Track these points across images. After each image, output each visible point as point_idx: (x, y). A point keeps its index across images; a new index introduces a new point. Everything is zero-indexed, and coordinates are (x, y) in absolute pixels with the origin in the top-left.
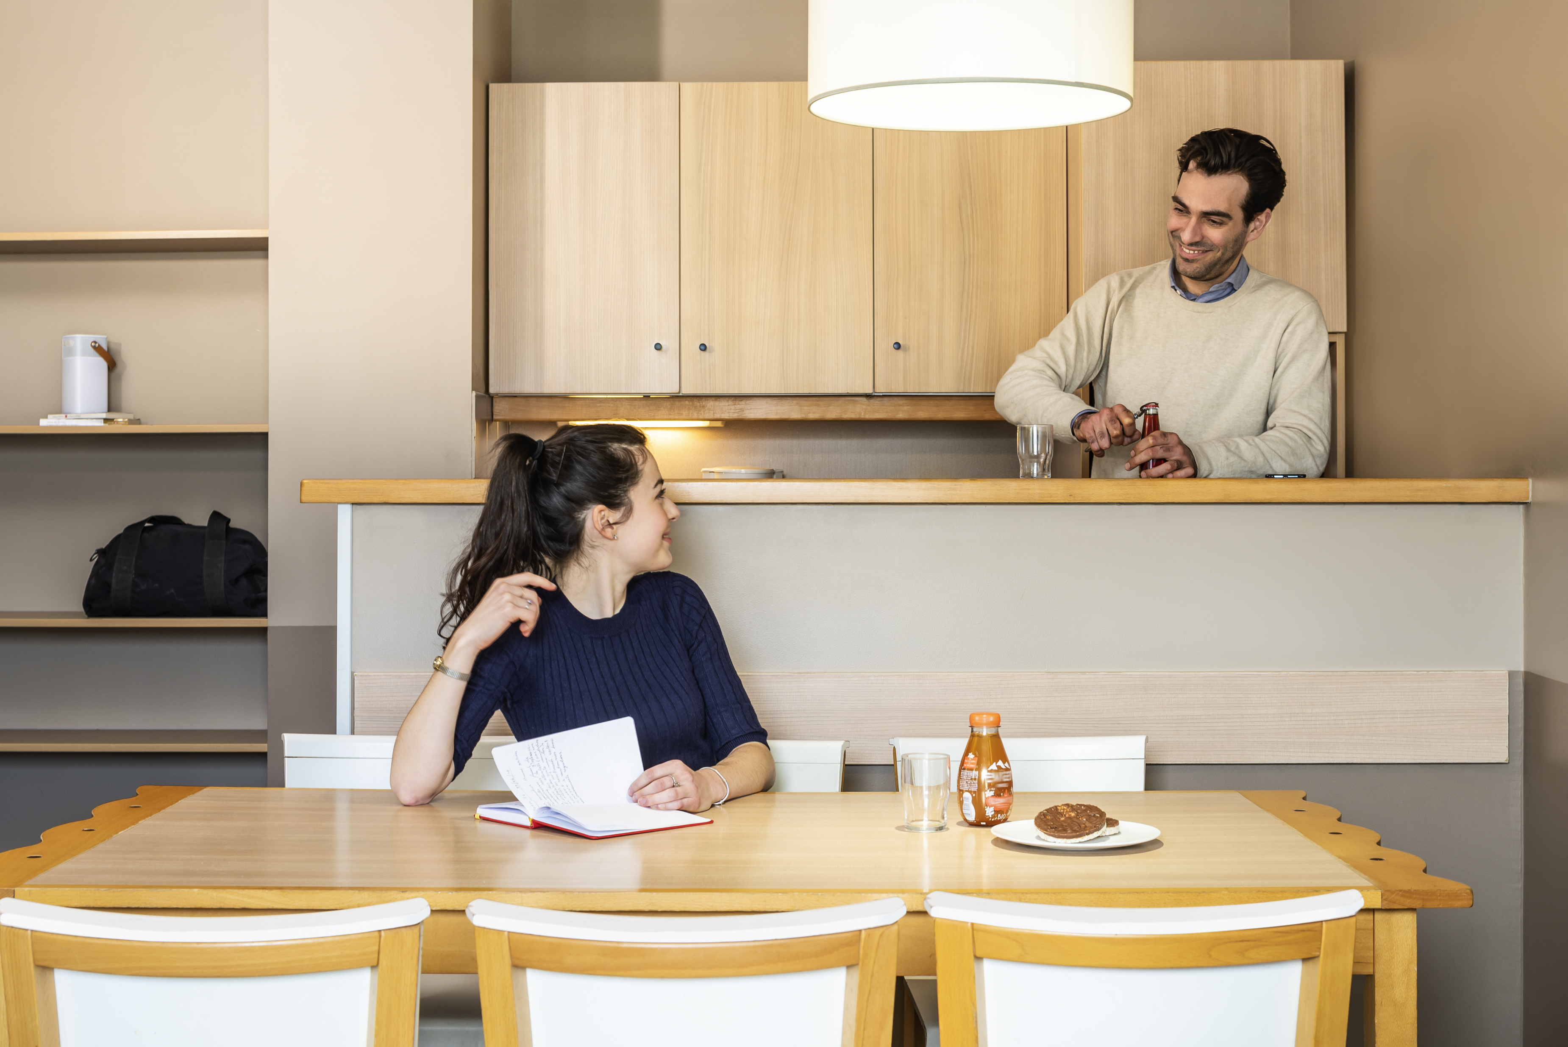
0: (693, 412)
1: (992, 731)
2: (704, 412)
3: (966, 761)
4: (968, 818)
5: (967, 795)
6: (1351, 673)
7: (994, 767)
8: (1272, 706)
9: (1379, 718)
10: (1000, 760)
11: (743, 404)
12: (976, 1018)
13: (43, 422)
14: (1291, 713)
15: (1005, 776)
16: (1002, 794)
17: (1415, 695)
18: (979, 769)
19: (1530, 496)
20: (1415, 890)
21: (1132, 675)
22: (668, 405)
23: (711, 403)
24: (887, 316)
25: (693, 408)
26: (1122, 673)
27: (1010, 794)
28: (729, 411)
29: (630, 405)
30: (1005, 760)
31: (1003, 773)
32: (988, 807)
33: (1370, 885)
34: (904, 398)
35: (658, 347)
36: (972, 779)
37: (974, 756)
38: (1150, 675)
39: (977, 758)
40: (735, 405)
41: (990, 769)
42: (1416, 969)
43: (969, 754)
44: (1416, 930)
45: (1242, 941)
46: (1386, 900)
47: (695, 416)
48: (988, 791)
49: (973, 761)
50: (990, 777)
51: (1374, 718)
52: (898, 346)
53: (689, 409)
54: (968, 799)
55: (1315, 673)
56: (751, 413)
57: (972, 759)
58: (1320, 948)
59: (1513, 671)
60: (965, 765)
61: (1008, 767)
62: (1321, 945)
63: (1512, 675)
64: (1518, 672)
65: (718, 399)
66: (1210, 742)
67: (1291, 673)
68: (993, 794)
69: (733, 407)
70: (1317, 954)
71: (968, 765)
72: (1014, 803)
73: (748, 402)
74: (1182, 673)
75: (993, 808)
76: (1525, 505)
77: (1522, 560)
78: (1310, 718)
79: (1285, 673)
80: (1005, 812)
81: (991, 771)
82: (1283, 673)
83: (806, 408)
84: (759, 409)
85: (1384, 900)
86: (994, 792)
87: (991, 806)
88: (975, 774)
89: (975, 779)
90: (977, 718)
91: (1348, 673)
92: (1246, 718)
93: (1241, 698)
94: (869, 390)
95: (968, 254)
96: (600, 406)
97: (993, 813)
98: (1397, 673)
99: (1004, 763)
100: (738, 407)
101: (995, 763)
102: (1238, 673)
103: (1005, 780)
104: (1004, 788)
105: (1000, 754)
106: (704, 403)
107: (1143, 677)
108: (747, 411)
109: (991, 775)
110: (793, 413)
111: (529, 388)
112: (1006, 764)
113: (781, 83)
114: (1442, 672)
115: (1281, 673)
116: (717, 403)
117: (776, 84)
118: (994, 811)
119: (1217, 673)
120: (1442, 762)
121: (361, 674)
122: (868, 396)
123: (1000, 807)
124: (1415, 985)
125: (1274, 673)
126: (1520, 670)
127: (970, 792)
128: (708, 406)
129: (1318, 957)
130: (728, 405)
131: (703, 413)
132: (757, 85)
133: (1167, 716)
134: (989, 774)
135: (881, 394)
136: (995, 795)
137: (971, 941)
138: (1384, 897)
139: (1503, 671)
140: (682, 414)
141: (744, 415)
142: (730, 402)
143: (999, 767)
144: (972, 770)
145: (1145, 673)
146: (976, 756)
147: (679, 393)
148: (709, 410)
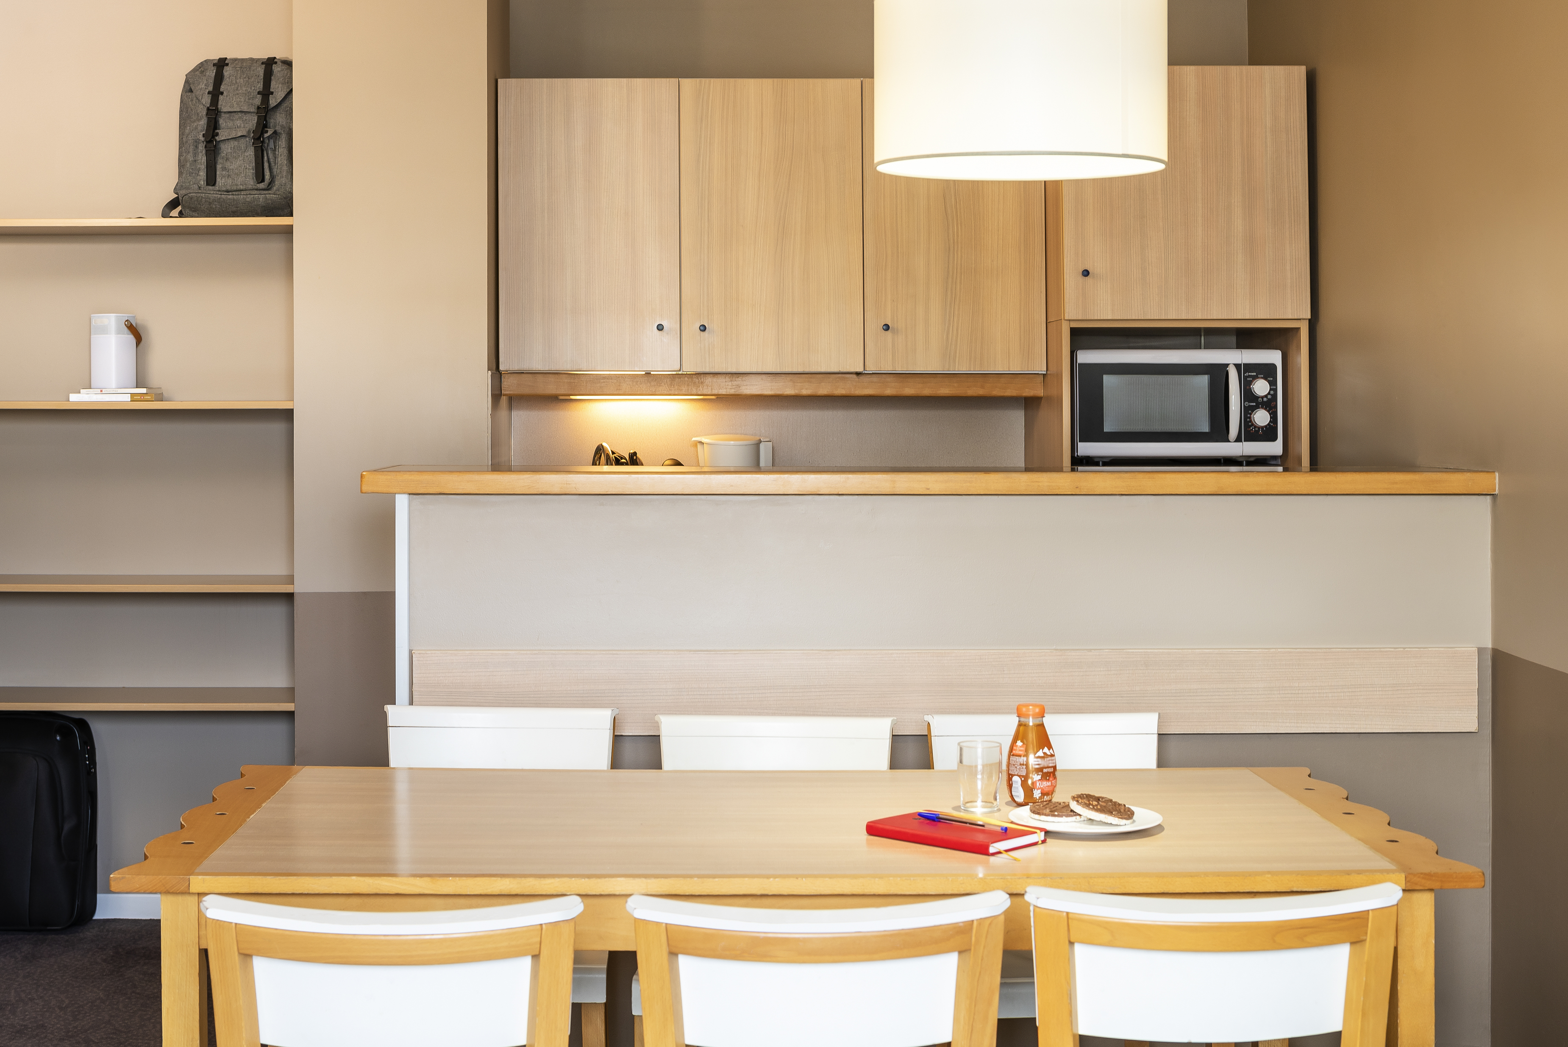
0: (692, 388)
1: (1038, 721)
2: (703, 388)
3: (1014, 748)
4: (1016, 799)
5: (1016, 779)
6: (1334, 650)
7: (1040, 753)
8: (1262, 681)
9: (1360, 691)
10: (1046, 747)
11: (739, 381)
12: (1070, 994)
13: (73, 397)
14: (1279, 687)
15: (1050, 762)
16: (1048, 778)
17: (1392, 670)
18: (1026, 755)
19: (1497, 489)
20: (1435, 873)
21: (1133, 652)
22: (668, 380)
23: (709, 380)
24: (876, 300)
25: (693, 384)
26: (1124, 651)
27: (1055, 778)
28: (725, 387)
29: (633, 381)
30: (1050, 747)
31: (1048, 759)
32: (1036, 790)
33: (1394, 868)
34: (892, 376)
35: (660, 327)
36: (1020, 764)
37: (1022, 744)
38: (1150, 652)
39: (1025, 746)
40: (732, 381)
41: (1037, 755)
42: (1434, 942)
43: (1018, 741)
44: (1433, 907)
45: (1302, 928)
46: (1409, 881)
47: (694, 392)
48: (1036, 775)
49: (1022, 749)
50: (1037, 763)
51: (1355, 692)
52: (887, 327)
53: (688, 385)
54: (1017, 782)
55: (1301, 650)
56: (747, 389)
57: (1020, 747)
58: (1366, 933)
59: (1482, 648)
60: (1014, 752)
61: (1053, 753)
62: (1367, 931)
63: (1481, 651)
64: (1489, 648)
65: (716, 376)
66: (1206, 713)
67: (1279, 650)
68: (1040, 778)
69: (730, 384)
70: (1365, 938)
71: (1017, 752)
72: (1057, 786)
73: (744, 379)
74: (1180, 651)
75: (1040, 790)
76: (1491, 496)
77: (1489, 546)
78: (1297, 692)
79: (1274, 650)
80: (1050, 793)
81: (1039, 757)
82: (1272, 650)
83: (800, 384)
84: (754, 385)
85: (1408, 881)
86: (1041, 776)
87: (1039, 789)
88: (1023, 760)
89: (1023, 765)
90: (1024, 709)
91: (1332, 650)
92: (1239, 691)
93: (1233, 673)
94: (860, 369)
95: (952, 242)
96: (604, 382)
97: (1040, 795)
98: (1376, 649)
99: (1049, 750)
100: (735, 383)
101: (1041, 750)
102: (1231, 650)
103: (1051, 765)
104: (1050, 773)
105: (1044, 741)
106: (702, 380)
107: (1145, 654)
108: (744, 388)
109: (1038, 761)
110: (787, 389)
111: (537, 365)
112: (1051, 751)
113: (775, 80)
114: (1417, 649)
115: (1271, 650)
116: (715, 380)
117: (770, 81)
118: (1041, 793)
119: (1211, 650)
120: (1418, 731)
121: (419, 652)
122: (858, 374)
123: (1046, 790)
124: (1433, 956)
125: (1264, 650)
126: (1487, 647)
127: (1019, 776)
128: (706, 382)
129: (1365, 940)
130: (726, 382)
131: (701, 389)
132: (752, 82)
133: (1166, 690)
134: (1036, 760)
135: (871, 372)
136: (1041, 779)
137: (1066, 928)
138: (1407, 880)
139: (1472, 647)
140: (682, 389)
141: (741, 391)
142: (727, 379)
143: (1044, 753)
144: (1020, 756)
145: (1146, 651)
146: (1024, 744)
147: (680, 370)
148: (707, 386)
